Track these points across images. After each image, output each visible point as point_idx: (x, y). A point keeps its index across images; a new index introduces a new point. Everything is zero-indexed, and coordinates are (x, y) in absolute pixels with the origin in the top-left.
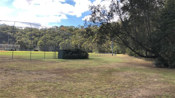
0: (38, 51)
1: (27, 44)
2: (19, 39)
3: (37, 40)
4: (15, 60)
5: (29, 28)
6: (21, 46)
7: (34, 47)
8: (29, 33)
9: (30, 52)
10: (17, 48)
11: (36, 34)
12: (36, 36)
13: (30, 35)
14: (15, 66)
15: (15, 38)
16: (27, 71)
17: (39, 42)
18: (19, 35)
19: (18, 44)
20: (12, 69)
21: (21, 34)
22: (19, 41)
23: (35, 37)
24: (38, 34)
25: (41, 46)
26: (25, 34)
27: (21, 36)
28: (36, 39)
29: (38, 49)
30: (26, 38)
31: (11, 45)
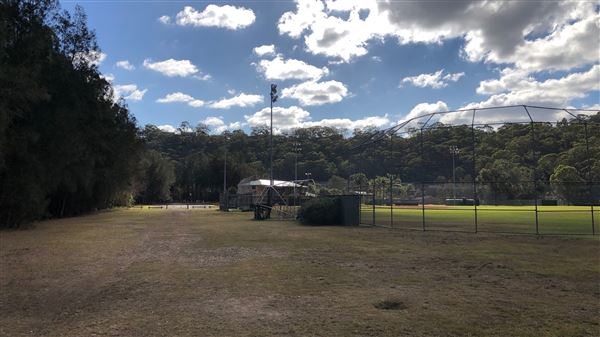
0: (554, 203)
1: (514, 179)
2: (484, 164)
3: (548, 162)
4: (484, 235)
5: (517, 126)
6: (494, 188)
7: (541, 190)
8: (514, 142)
9: (534, 208)
10: (482, 197)
11: (541, 144)
12: (545, 150)
13: (522, 150)
14: (492, 257)
15: (473, 163)
16: (541, 276)
17: (557, 171)
18: (482, 153)
19: (484, 184)
20: (487, 265)
21: (490, 148)
22: (484, 173)
23: (540, 156)
24: (548, 142)
25: (565, 184)
26: (502, 147)
27: (489, 153)
28: (544, 160)
29: (554, 198)
30: (505, 161)
31: (464, 188)
